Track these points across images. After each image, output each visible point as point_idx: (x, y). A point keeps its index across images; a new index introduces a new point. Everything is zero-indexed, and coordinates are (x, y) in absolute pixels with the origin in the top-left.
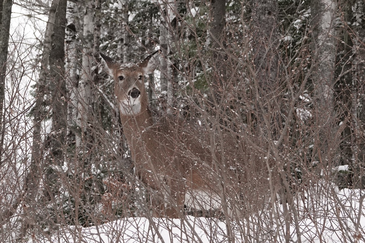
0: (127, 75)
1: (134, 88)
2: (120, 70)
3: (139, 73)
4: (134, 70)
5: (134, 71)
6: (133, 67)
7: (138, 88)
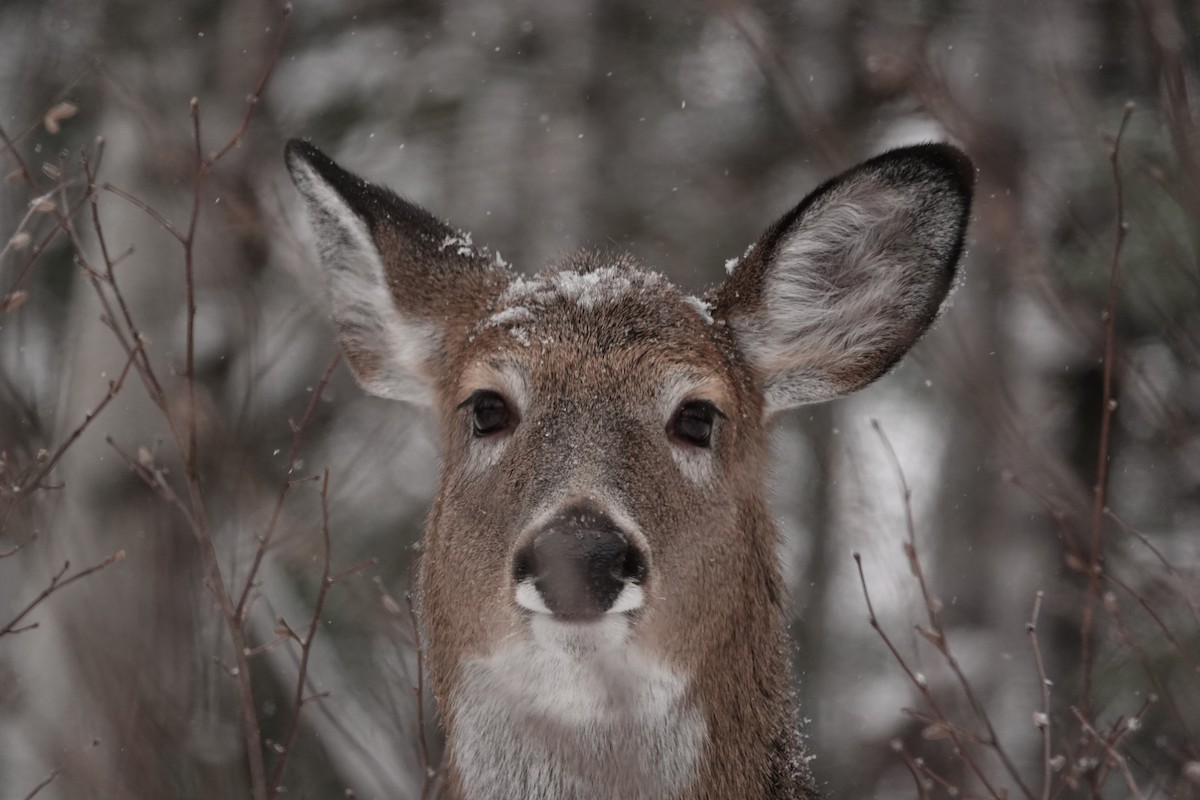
0: (550, 384)
1: (580, 512)
2: (494, 331)
3: (673, 371)
4: (635, 335)
5: (634, 350)
6: (628, 301)
7: (625, 520)
